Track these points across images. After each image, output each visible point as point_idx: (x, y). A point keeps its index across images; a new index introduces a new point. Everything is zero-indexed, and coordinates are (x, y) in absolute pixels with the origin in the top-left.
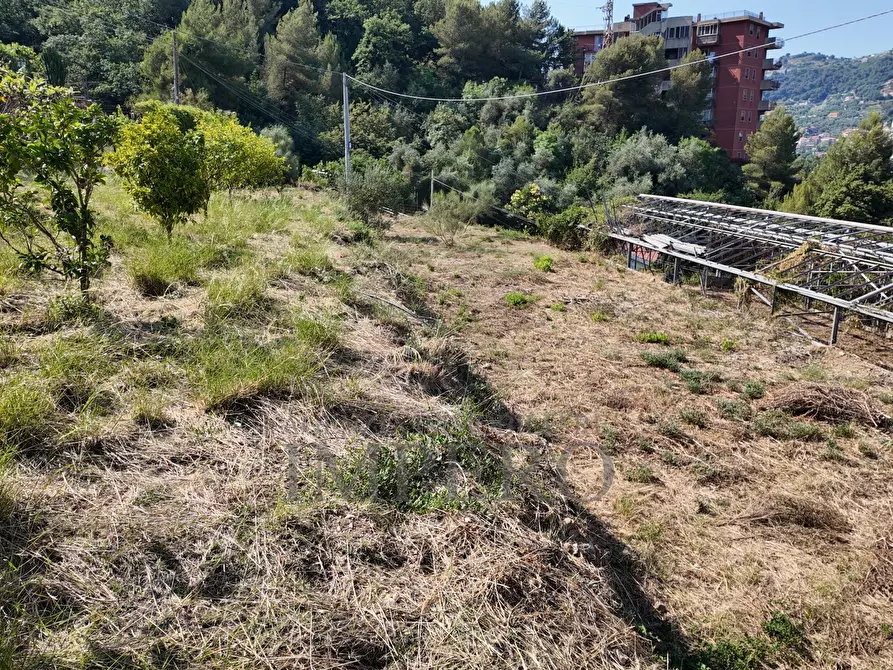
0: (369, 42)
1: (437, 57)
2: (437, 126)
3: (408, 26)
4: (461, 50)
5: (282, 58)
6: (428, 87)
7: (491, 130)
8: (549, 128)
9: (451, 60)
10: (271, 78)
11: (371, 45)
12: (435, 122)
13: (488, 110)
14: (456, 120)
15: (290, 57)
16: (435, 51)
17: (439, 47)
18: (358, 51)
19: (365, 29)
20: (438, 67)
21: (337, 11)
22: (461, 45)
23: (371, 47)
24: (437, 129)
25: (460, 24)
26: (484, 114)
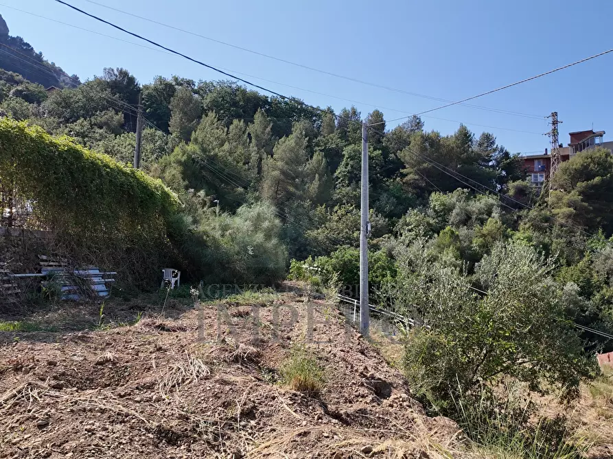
0: (347, 165)
1: (403, 176)
2: (410, 227)
3: (380, 152)
4: (424, 169)
5: (276, 173)
6: (397, 198)
7: (463, 231)
8: (521, 228)
9: (417, 177)
10: (266, 189)
11: (349, 166)
12: (407, 225)
13: (457, 214)
14: (428, 223)
15: (283, 172)
16: (401, 171)
17: (404, 167)
18: (338, 172)
19: (344, 155)
20: (403, 183)
21: (322, 144)
22: (425, 165)
23: (349, 167)
24: (410, 231)
25: (423, 149)
26: (453, 217)
